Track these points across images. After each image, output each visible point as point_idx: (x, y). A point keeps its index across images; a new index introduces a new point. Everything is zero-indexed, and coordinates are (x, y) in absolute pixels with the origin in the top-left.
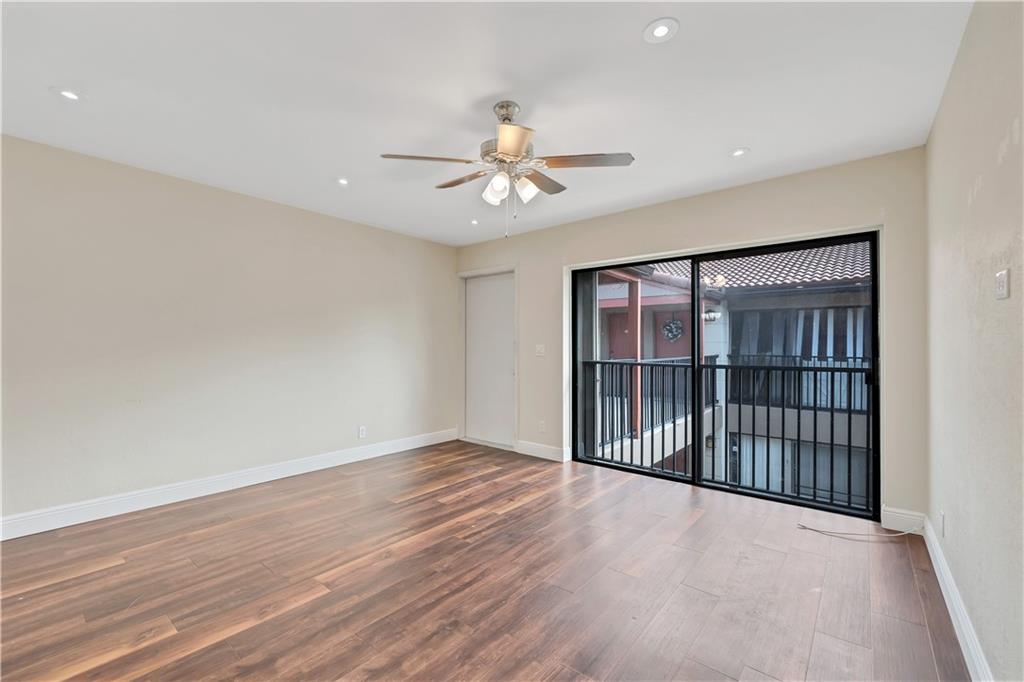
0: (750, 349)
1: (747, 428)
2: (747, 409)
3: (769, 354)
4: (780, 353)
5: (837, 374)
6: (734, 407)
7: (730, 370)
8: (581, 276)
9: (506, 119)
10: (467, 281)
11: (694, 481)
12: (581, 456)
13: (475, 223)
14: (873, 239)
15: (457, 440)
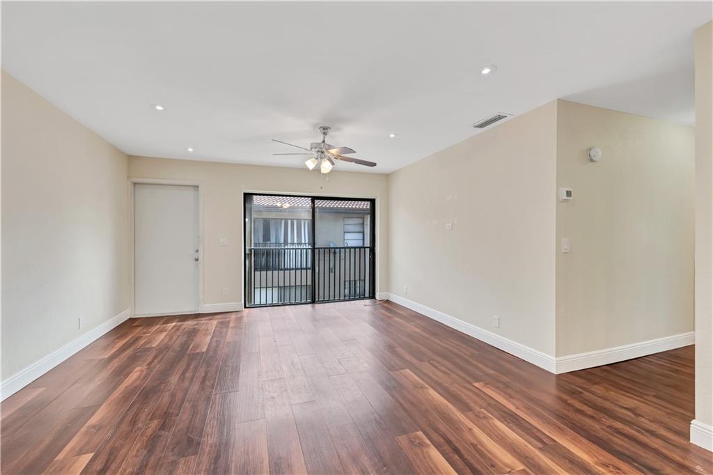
8: (248, 197)
9: (325, 134)
10: (136, 185)
11: (313, 302)
12: (247, 306)
13: (190, 150)
14: (373, 201)
15: (130, 319)
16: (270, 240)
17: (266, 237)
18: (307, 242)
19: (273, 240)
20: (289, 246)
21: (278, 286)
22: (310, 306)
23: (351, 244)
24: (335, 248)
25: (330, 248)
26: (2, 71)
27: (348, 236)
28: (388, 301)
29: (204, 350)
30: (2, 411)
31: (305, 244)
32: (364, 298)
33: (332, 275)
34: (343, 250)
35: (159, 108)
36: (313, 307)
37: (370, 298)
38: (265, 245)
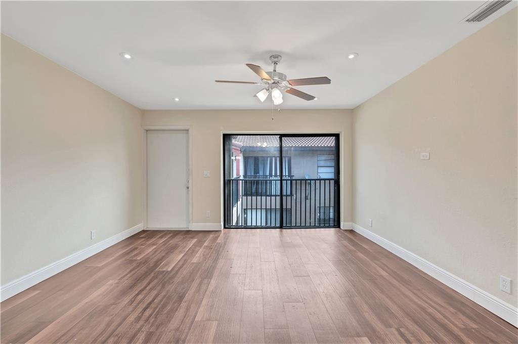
0: (251, 172)
1: (249, 207)
2: (249, 198)
3: (258, 175)
4: (262, 174)
5: (277, 181)
6: (245, 198)
7: (243, 181)
8: (227, 137)
9: (275, 63)
10: (148, 132)
11: (281, 227)
12: (226, 226)
13: (177, 100)
14: (337, 136)
15: (143, 230)
16: (259, 173)
17: (256, 171)
18: (287, 174)
19: (261, 173)
20: (273, 178)
21: (266, 209)
22: (278, 230)
23: (323, 176)
24: (311, 180)
25: (306, 180)
26: (2, 34)
27: (321, 170)
28: (352, 231)
29: (169, 269)
30: (1, 308)
31: (286, 176)
32: (329, 227)
33: (308, 201)
34: (318, 182)
35: (127, 56)
36: (281, 231)
37: (334, 227)
38: (255, 177)
